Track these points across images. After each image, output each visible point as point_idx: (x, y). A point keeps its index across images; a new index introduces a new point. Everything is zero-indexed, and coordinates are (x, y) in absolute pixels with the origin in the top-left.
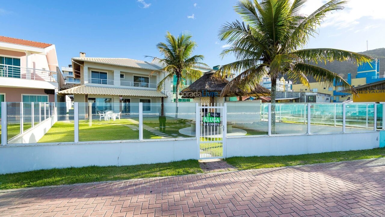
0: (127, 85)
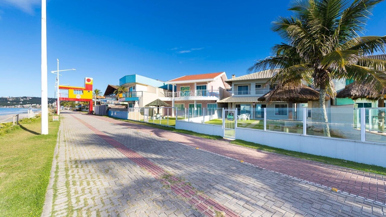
0: (261, 94)
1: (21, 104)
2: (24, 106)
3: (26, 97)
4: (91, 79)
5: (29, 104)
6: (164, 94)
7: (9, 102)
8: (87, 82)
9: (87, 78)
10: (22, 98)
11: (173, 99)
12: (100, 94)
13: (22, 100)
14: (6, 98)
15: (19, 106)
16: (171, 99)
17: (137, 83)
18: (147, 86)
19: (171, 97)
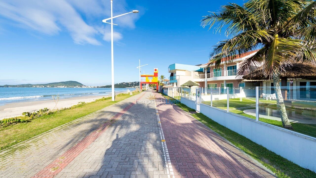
1: (134, 86)
2: (135, 87)
3: (135, 82)
4: (157, 69)
5: (137, 86)
6: (199, 76)
7: (129, 85)
8: (155, 72)
9: (155, 69)
10: (134, 82)
11: (206, 80)
12: (164, 78)
13: (134, 84)
14: (128, 83)
15: (133, 87)
16: (204, 80)
17: (177, 70)
18: (185, 71)
19: (204, 78)
